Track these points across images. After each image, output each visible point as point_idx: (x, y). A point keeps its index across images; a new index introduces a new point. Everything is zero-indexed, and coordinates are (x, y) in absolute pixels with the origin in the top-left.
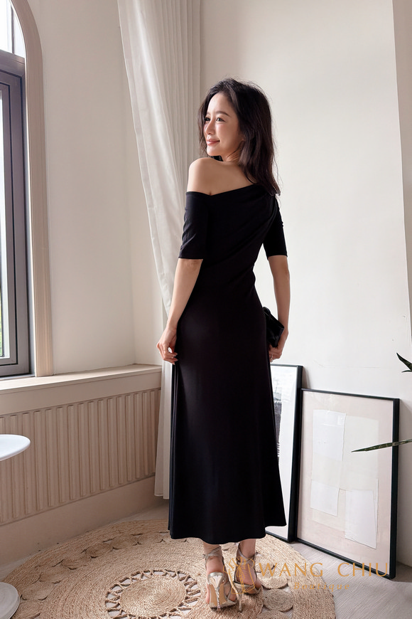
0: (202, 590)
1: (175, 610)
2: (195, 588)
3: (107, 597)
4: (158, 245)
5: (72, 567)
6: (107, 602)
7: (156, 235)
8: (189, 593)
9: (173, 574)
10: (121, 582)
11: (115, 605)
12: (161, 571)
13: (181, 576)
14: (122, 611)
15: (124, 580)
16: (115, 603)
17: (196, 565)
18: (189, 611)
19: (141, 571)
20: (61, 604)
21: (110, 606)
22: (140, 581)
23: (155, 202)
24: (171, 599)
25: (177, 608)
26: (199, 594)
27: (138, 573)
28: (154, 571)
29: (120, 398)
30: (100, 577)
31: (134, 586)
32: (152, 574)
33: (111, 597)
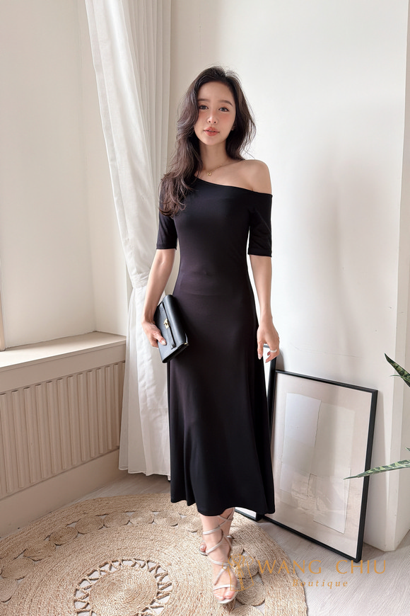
0: (174, 583)
1: (147, 608)
2: (165, 580)
3: (75, 595)
4: (122, 206)
5: (35, 559)
6: (75, 601)
7: (119, 195)
8: (160, 587)
9: (142, 563)
10: (89, 575)
11: (84, 605)
12: (130, 560)
13: (151, 565)
14: (92, 612)
15: (92, 573)
16: (84, 602)
17: (166, 551)
18: (162, 609)
19: (109, 561)
20: (26, 606)
21: (80, 606)
22: (109, 574)
23: (118, 155)
24: (142, 595)
25: (149, 606)
26: (170, 588)
27: (106, 564)
28: (123, 560)
29: (81, 375)
30: (67, 570)
31: (103, 580)
32: (120, 564)
33: (79, 595)
